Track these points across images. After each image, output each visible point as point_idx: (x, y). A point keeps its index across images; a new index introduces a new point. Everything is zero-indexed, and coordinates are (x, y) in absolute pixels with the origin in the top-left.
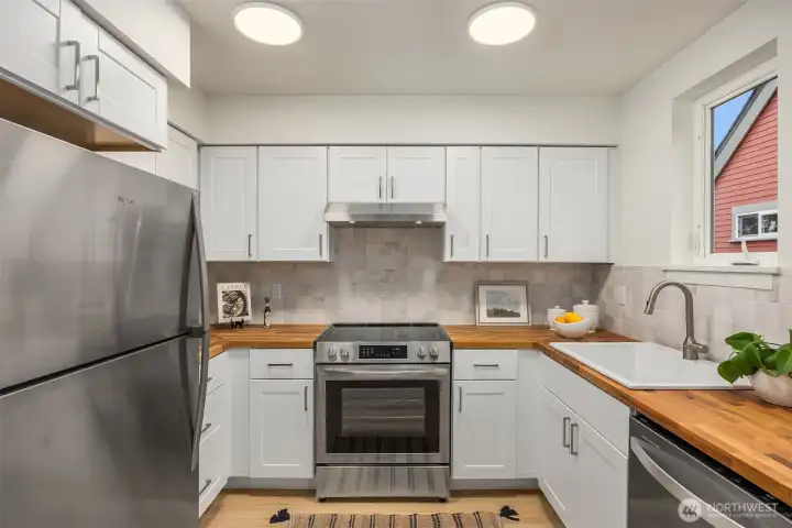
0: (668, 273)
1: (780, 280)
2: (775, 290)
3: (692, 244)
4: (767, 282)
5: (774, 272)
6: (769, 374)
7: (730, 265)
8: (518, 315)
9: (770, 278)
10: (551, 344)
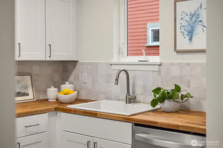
0: (113, 66)
1: (162, 67)
2: (159, 71)
3: (120, 52)
4: (156, 68)
5: (160, 64)
6: (170, 101)
7: (138, 62)
8: (27, 95)
9: (158, 66)
10: (67, 106)
